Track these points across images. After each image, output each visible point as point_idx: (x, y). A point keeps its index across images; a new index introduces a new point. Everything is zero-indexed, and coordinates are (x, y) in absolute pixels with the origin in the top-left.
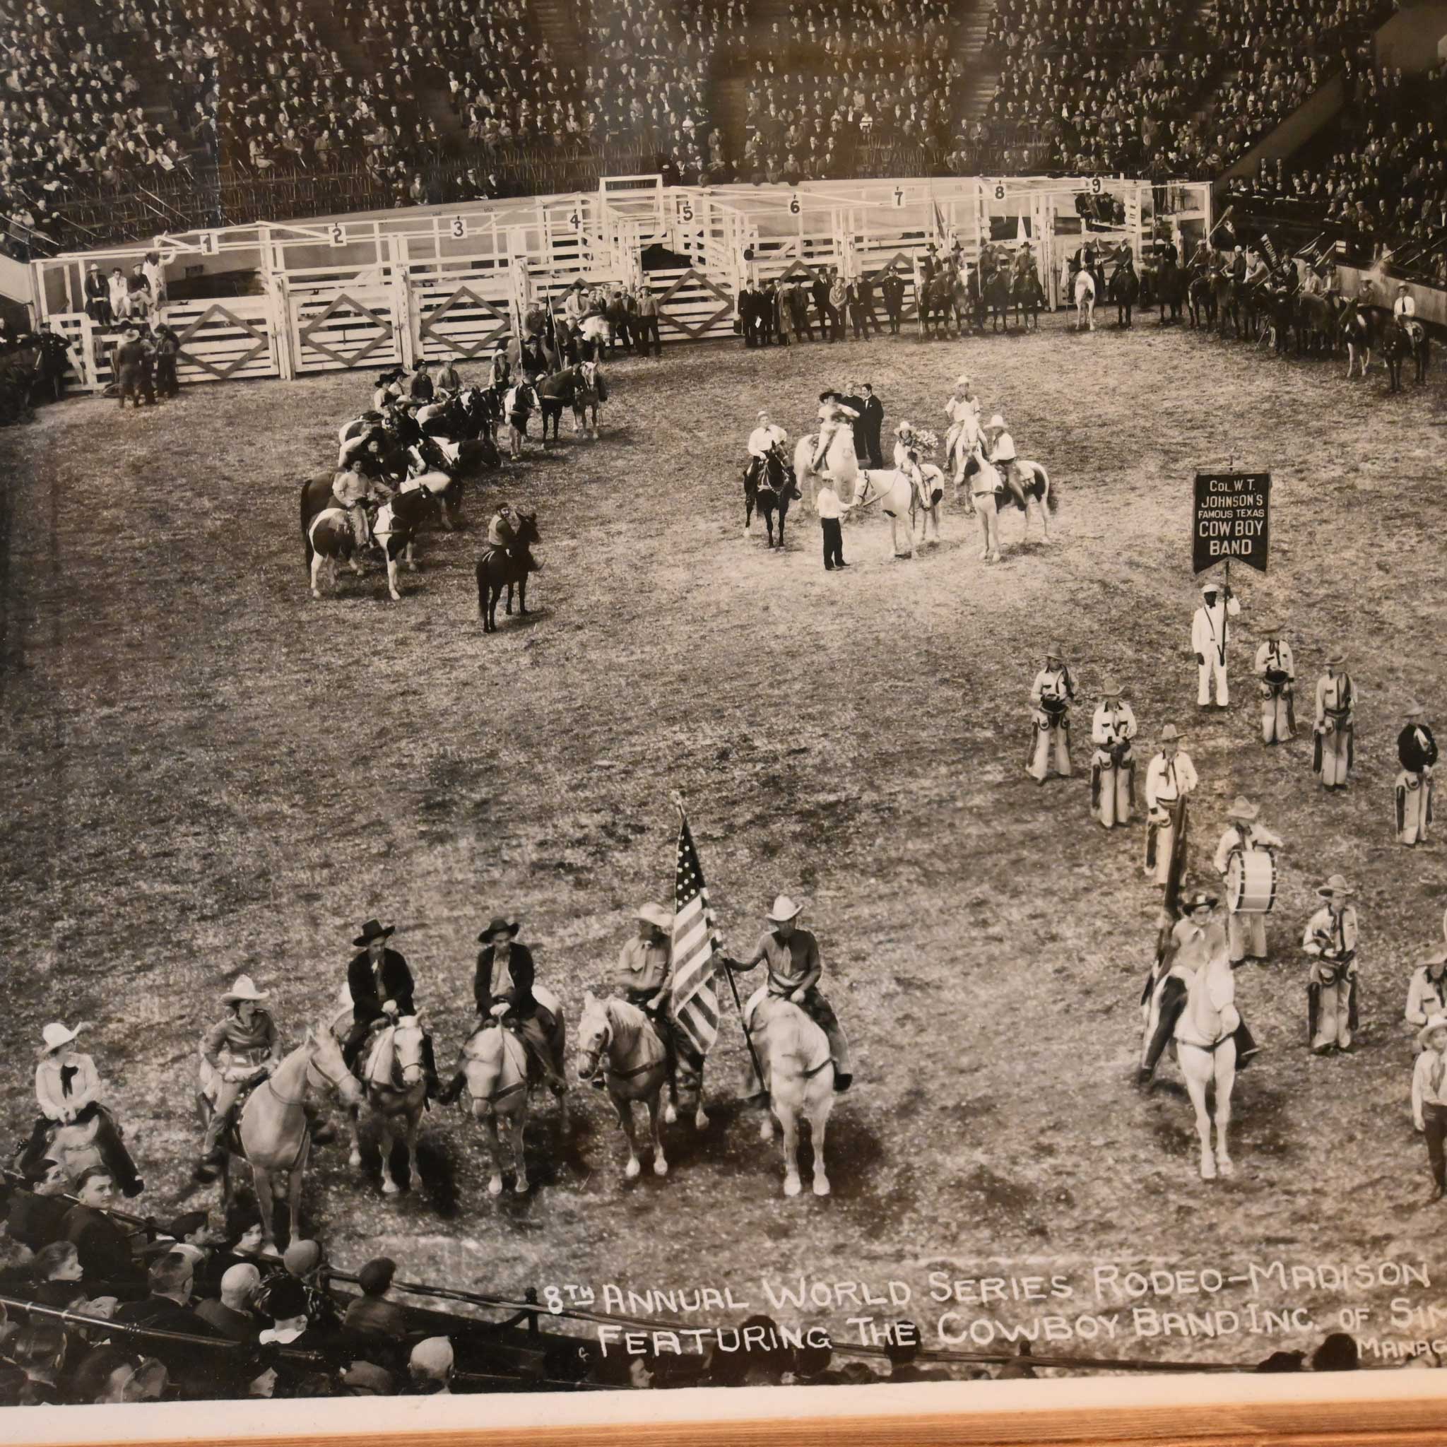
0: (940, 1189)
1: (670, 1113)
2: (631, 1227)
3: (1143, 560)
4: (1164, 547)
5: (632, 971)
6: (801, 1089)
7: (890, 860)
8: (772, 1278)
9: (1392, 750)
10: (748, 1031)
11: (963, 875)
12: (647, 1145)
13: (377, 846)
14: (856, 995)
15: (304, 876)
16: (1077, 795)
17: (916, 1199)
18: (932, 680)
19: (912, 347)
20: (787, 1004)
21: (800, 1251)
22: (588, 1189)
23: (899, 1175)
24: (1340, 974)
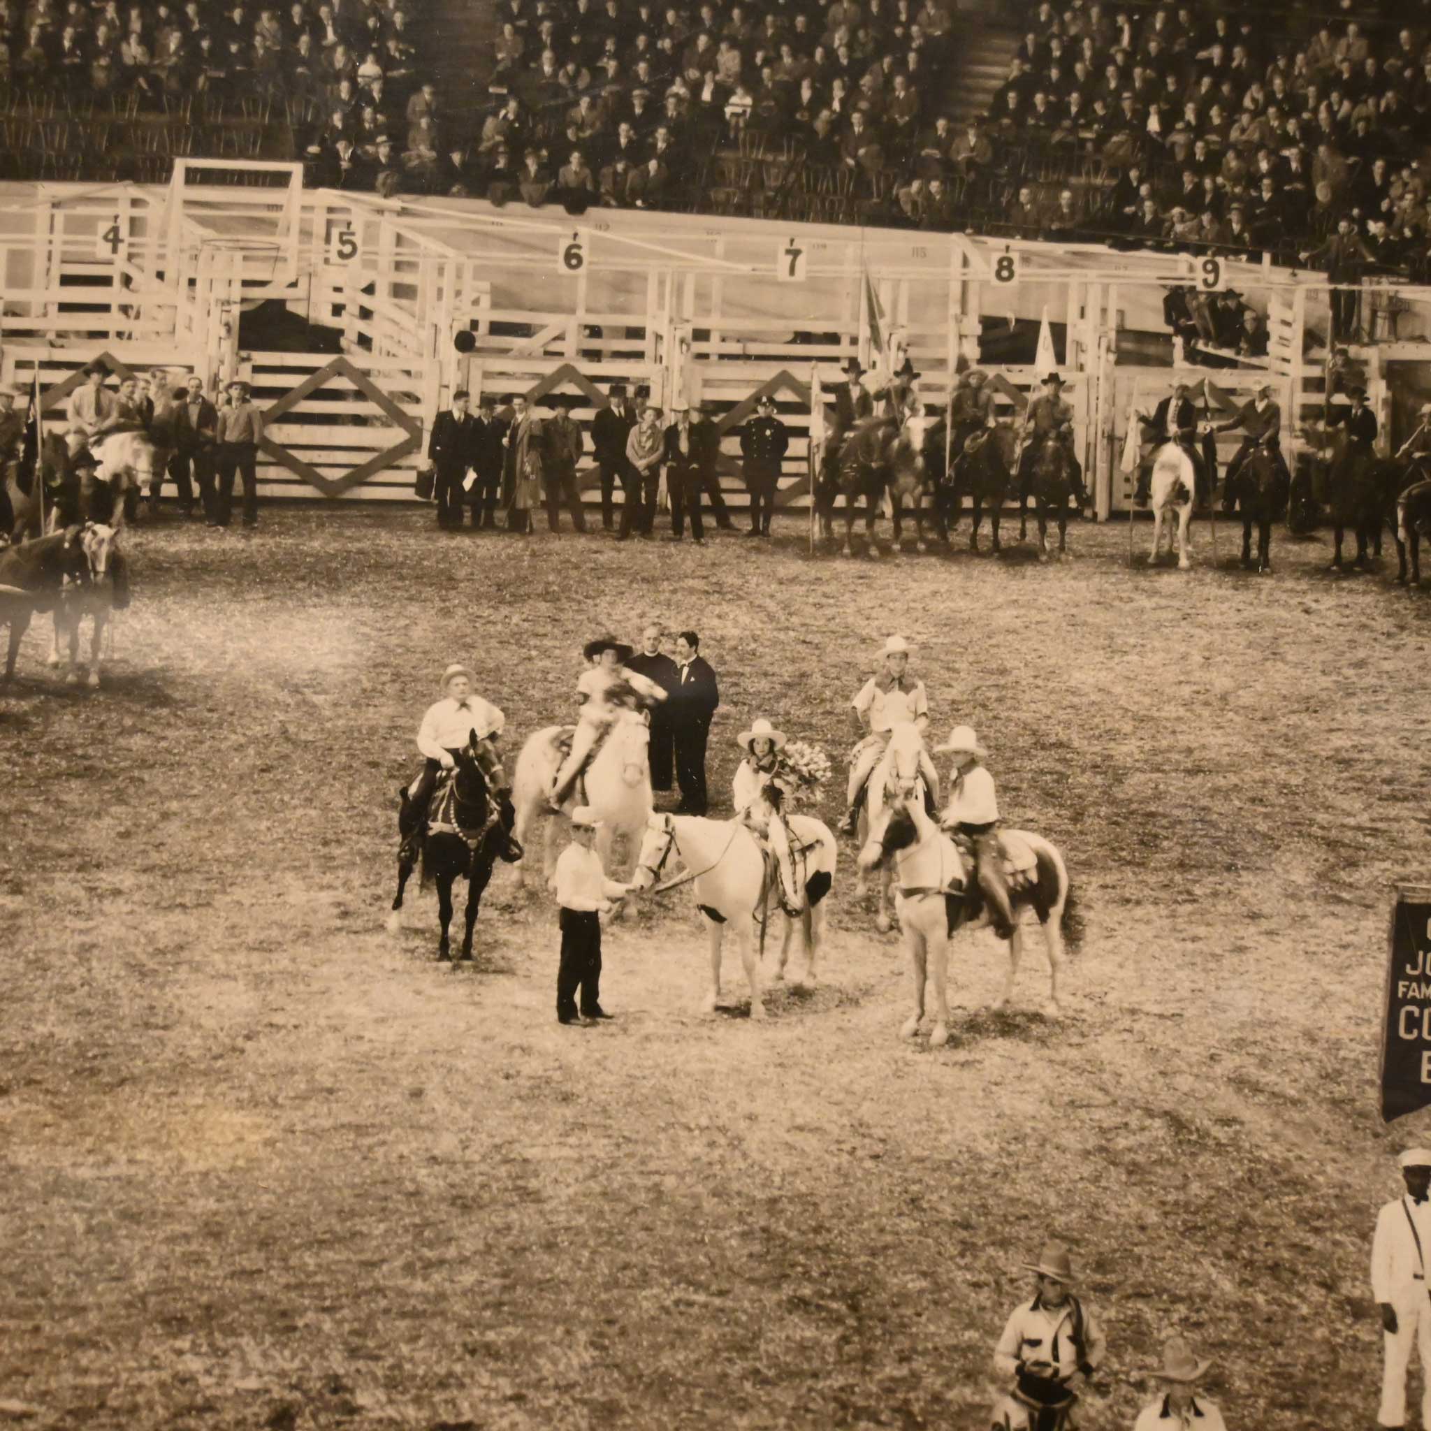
3: (1268, 1078)
4: (1316, 1052)
18: (770, 1298)
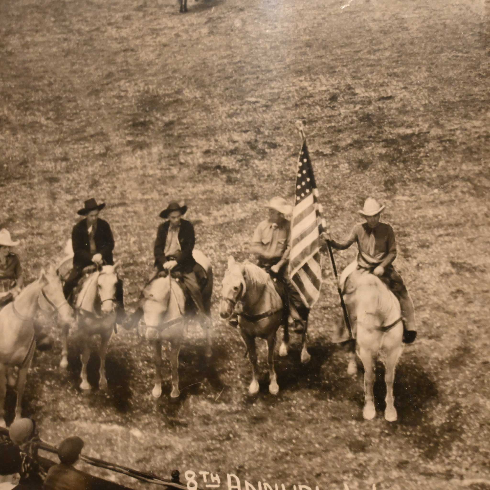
0: (481, 426)
1: (283, 349)
2: (250, 432)
5: (262, 244)
6: (379, 339)
7: (450, 178)
8: (351, 482)
10: (342, 293)
12: (265, 371)
13: (99, 149)
14: (421, 273)
15: (50, 165)
17: (463, 431)
20: (371, 276)
21: (373, 463)
22: (221, 399)
23: (450, 412)
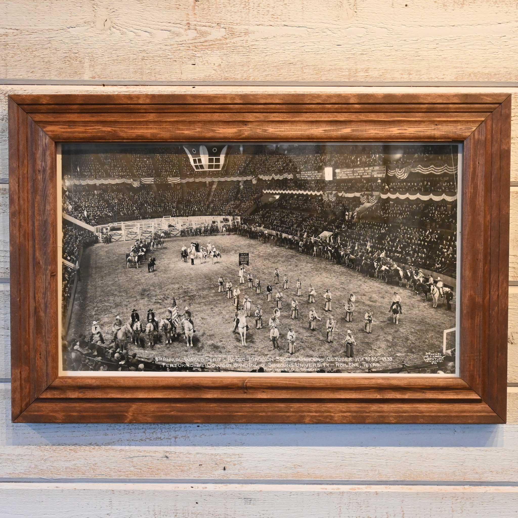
0: (207, 346)
1: (172, 335)
2: (167, 350)
3: (232, 264)
4: (235, 262)
5: (167, 316)
6: (189, 332)
7: (200, 302)
8: (185, 357)
9: (266, 289)
10: (182, 324)
11: (210, 304)
13: (135, 299)
14: (196, 320)
15: (126, 303)
16: (224, 294)
17: (204, 347)
18: (205, 279)
19: (202, 237)
20: (187, 321)
21: (189, 354)
22: (161, 345)
23: (202, 344)
24: (260, 318)
